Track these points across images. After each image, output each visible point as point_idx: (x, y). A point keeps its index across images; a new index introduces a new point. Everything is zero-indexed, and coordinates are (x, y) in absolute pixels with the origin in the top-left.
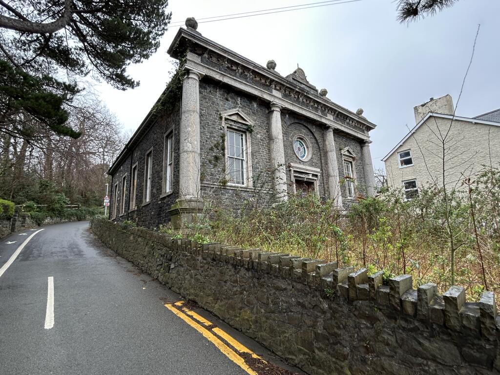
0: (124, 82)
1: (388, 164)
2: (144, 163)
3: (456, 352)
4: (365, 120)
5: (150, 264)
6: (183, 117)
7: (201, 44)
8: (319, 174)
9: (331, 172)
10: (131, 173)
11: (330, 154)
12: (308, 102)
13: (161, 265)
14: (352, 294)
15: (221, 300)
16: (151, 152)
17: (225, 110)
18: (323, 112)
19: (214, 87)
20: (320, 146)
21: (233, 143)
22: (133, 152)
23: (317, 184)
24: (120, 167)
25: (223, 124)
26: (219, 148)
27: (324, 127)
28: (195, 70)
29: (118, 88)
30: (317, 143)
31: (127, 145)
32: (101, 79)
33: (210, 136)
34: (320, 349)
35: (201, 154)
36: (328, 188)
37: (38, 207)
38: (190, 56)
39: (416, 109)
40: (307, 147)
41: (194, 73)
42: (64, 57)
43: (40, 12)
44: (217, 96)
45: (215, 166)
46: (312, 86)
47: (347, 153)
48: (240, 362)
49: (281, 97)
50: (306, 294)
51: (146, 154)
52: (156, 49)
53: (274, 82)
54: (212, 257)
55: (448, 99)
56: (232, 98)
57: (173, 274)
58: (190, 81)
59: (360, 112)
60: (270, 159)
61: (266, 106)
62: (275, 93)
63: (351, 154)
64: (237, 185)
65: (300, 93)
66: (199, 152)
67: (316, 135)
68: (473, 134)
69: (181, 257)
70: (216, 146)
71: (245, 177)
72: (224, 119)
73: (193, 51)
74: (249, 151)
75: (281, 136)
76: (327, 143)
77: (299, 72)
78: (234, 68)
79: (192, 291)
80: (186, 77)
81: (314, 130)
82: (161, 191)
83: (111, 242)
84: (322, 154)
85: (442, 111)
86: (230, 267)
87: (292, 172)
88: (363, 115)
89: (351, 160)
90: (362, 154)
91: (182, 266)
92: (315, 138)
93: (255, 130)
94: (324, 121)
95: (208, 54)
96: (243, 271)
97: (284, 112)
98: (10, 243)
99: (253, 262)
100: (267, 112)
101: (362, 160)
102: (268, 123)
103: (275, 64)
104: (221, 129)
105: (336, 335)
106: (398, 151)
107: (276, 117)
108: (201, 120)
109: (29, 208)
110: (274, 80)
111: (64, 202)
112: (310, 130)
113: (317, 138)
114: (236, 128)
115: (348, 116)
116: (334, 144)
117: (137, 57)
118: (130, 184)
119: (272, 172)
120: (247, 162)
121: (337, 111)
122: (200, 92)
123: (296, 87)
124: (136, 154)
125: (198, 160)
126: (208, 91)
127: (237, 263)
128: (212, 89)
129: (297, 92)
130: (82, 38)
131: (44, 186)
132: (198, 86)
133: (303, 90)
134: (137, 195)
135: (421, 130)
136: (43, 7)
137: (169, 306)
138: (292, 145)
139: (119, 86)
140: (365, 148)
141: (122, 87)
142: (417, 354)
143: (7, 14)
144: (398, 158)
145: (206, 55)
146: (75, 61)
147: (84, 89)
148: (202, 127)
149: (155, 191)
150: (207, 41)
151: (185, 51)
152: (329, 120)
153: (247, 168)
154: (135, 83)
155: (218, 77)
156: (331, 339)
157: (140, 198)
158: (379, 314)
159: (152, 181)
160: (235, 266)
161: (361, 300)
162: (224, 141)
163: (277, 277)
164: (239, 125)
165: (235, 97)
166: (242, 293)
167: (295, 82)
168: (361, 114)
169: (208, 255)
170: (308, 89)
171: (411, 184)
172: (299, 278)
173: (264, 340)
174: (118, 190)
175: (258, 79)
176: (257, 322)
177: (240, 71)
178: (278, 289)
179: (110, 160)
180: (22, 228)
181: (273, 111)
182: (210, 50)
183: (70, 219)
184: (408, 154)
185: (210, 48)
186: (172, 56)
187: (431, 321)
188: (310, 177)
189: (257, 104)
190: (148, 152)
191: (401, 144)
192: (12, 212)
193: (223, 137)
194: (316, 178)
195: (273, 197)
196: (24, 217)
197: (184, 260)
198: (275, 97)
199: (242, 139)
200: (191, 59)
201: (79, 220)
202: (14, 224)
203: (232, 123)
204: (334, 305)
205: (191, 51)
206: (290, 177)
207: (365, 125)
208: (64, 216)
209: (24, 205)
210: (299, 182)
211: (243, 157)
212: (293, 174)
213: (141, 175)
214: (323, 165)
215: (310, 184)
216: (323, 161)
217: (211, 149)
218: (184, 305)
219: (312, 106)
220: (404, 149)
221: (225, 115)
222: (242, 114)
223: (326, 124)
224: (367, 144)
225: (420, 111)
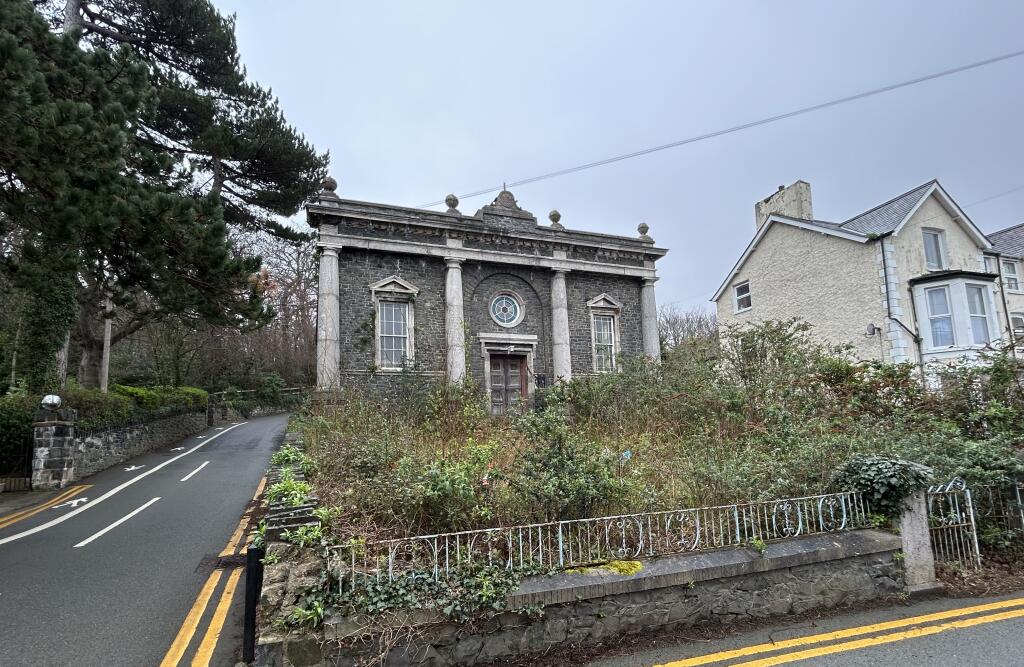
1: (721, 306)
4: (638, 246)
7: (334, 213)
8: (534, 343)
9: (557, 339)
11: (556, 312)
12: (512, 242)
17: (377, 280)
18: (543, 251)
19: (362, 256)
20: (542, 301)
23: (531, 357)
25: (373, 298)
26: (368, 328)
27: (551, 272)
28: (331, 246)
30: (537, 296)
33: (356, 316)
36: (552, 361)
37: (244, 394)
38: (324, 229)
39: (758, 206)
41: (330, 249)
44: (366, 266)
45: (362, 350)
46: (526, 213)
47: (600, 304)
49: (460, 247)
53: (446, 232)
56: (386, 263)
58: (325, 259)
61: (440, 264)
62: (451, 243)
63: (611, 304)
64: (395, 368)
67: (534, 285)
70: (365, 326)
72: (374, 293)
74: (412, 325)
78: (383, 227)
81: (531, 280)
84: (542, 310)
85: (789, 212)
87: (483, 345)
89: (612, 312)
90: (640, 300)
92: (534, 291)
94: (545, 264)
95: (346, 221)
97: (467, 266)
98: (200, 437)
100: (440, 270)
101: (638, 311)
102: (444, 285)
103: (457, 201)
104: (371, 305)
106: (735, 282)
107: (454, 279)
108: (344, 299)
109: (231, 395)
111: (278, 385)
112: (523, 280)
113: (538, 291)
114: (394, 300)
115: (596, 248)
120: (410, 339)
121: (569, 244)
125: (333, 348)
126: (353, 262)
128: (359, 258)
129: (486, 234)
138: (486, 306)
140: (646, 291)
144: (733, 297)
148: (346, 307)
152: (559, 261)
153: (409, 347)
155: (360, 245)
162: (373, 319)
164: (399, 296)
165: (393, 260)
167: (489, 218)
168: (645, 233)
170: (515, 222)
175: (421, 232)
177: (393, 228)
180: (224, 422)
181: (447, 269)
182: (346, 217)
183: (289, 407)
184: (746, 289)
185: (345, 215)
188: (519, 348)
189: (427, 262)
191: (735, 271)
192: (205, 402)
193: (373, 314)
194: (530, 349)
196: (224, 408)
198: (452, 249)
200: (325, 233)
202: (211, 417)
203: (387, 295)
205: (325, 223)
208: (280, 404)
209: (226, 392)
210: (497, 358)
211: (405, 333)
212: (485, 348)
214: (545, 329)
215: (518, 359)
216: (547, 323)
217: (358, 331)
219: (520, 247)
220: (740, 279)
221: (375, 287)
222: (401, 281)
223: (550, 268)
224: (647, 284)
225: (763, 210)
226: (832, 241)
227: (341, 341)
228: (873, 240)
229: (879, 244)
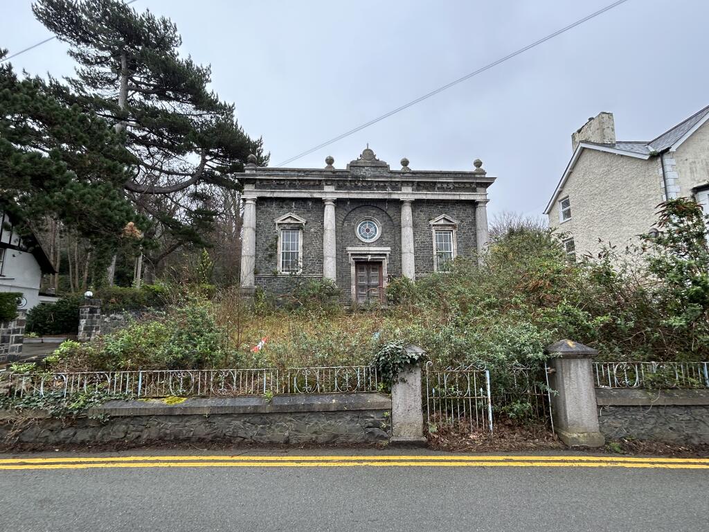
1: (551, 217)
8: (388, 253)
9: (404, 249)
11: (404, 230)
12: (370, 184)
18: (393, 188)
20: (395, 223)
23: (386, 263)
26: (273, 247)
27: (398, 203)
30: (391, 220)
33: (266, 240)
36: (401, 265)
39: (573, 136)
40: (378, 227)
41: (250, 199)
44: (273, 208)
45: (269, 261)
47: (441, 223)
49: (334, 190)
53: (324, 182)
55: (600, 119)
56: (286, 205)
58: (247, 206)
61: (320, 203)
62: (327, 189)
63: (451, 222)
67: (389, 212)
70: (271, 246)
72: (277, 225)
73: (248, 183)
78: (282, 183)
84: (396, 231)
87: (350, 255)
89: (450, 228)
92: (388, 216)
93: (309, 226)
97: (339, 203)
100: (320, 207)
101: (474, 225)
102: (323, 217)
104: (275, 232)
106: (560, 198)
107: (330, 211)
110: (321, 180)
112: (381, 210)
113: (391, 216)
114: (289, 228)
120: (300, 254)
121: (412, 181)
125: (250, 261)
126: (264, 206)
128: (269, 203)
129: (351, 180)
140: (478, 210)
144: (560, 209)
145: (258, 182)
152: (407, 194)
155: (268, 195)
162: (277, 241)
164: (292, 225)
165: (290, 203)
167: (355, 169)
175: (306, 183)
177: (288, 183)
181: (325, 206)
185: (258, 178)
188: (376, 257)
189: (312, 202)
191: (558, 190)
193: (277, 238)
194: (384, 257)
198: (328, 192)
199: (297, 235)
200: (247, 190)
203: (286, 226)
206: (348, 261)
207: (471, 182)
210: (361, 264)
211: (297, 250)
212: (350, 257)
215: (376, 264)
217: (267, 250)
219: (376, 187)
220: (563, 196)
221: (278, 221)
222: (294, 216)
223: (399, 199)
224: (480, 205)
225: (577, 139)
227: (256, 256)
228: (655, 156)
229: (659, 160)
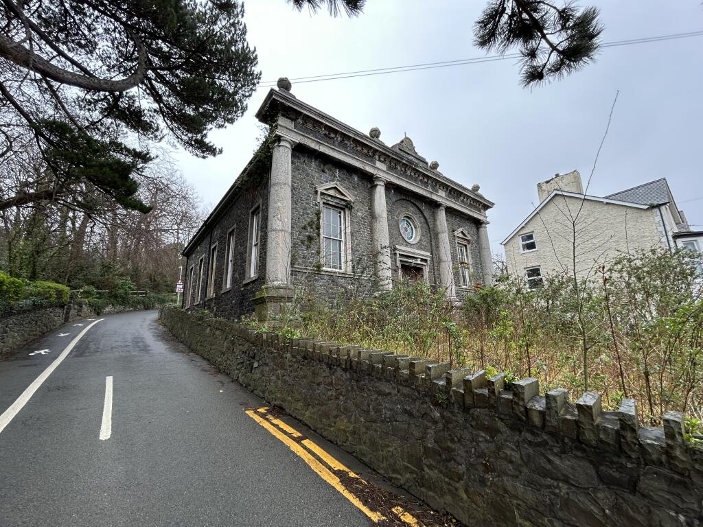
0: (205, 149)
1: (508, 247)
2: (225, 243)
3: (592, 471)
4: (482, 197)
5: (228, 362)
6: (272, 191)
7: (295, 107)
8: (429, 259)
9: (444, 257)
10: (209, 255)
11: (441, 236)
12: (417, 176)
13: (243, 363)
14: (468, 400)
15: (313, 407)
16: (233, 230)
17: (321, 183)
18: (433, 187)
19: (308, 157)
20: (430, 227)
21: (330, 221)
22: (213, 229)
23: (426, 270)
24: (197, 247)
25: (319, 199)
26: (314, 227)
27: (435, 205)
28: (287, 137)
29: (197, 155)
30: (427, 222)
31: (206, 222)
32: (178, 145)
33: (303, 213)
34: (430, 467)
35: (292, 234)
36: (439, 275)
37: (98, 293)
38: (282, 121)
39: (539, 185)
40: (415, 228)
41: (286, 141)
42: (135, 119)
43: (110, 68)
44: (313, 167)
45: (308, 247)
46: (422, 158)
47: (461, 235)
48: (335, 482)
49: (385, 169)
50: (414, 400)
51: (228, 232)
52: (242, 113)
53: (378, 153)
54: (303, 354)
55: (576, 176)
56: (329, 170)
57: (257, 375)
58: (281, 149)
59: (476, 188)
60: (372, 240)
61: (369, 180)
62: (379, 164)
63: (465, 236)
64: (334, 270)
65: (407, 165)
66: (290, 230)
67: (425, 213)
68: (604, 215)
69: (266, 353)
70: (310, 224)
71: (343, 260)
72: (319, 194)
73: (286, 116)
74: (349, 231)
75: (385, 215)
76: (438, 223)
77: (407, 142)
79: (279, 395)
80: (276, 144)
81: (423, 208)
82: (244, 276)
83: (183, 336)
84: (432, 235)
85: (569, 189)
86: (325, 367)
87: (398, 256)
88: (480, 192)
89: (465, 243)
90: (478, 237)
91: (266, 364)
92: (425, 217)
93: (356, 207)
94: (434, 197)
95: (303, 119)
96: (339, 372)
97: (389, 186)
98: (62, 335)
99: (351, 361)
100: (369, 186)
101: (478, 243)
102: (370, 199)
103: (380, 132)
104: (316, 205)
105: (449, 450)
106: (520, 234)
107: (380, 192)
108: (293, 194)
110: (377, 151)
111: (130, 288)
112: (418, 208)
113: (427, 218)
114: (333, 204)
115: (462, 193)
116: (446, 224)
117: (220, 121)
118: (208, 267)
119: (374, 255)
120: (346, 243)
121: (449, 186)
122: (293, 162)
123: (403, 159)
124: (217, 232)
125: (289, 240)
126: (302, 161)
127: (332, 362)
128: (306, 159)
129: (404, 164)
130: (158, 98)
131: (107, 268)
132: (290, 155)
133: (411, 162)
134: (215, 280)
135: (546, 210)
136: (113, 62)
137: (250, 413)
138: (398, 224)
139: (198, 153)
140: (482, 230)
141: (202, 154)
142: (545, 474)
143: (70, 69)
144: (519, 242)
145: (300, 121)
146: (148, 124)
147: (157, 157)
148: (294, 202)
149: (237, 275)
150: (301, 105)
151: (276, 115)
152: (440, 196)
153: (346, 250)
154: (218, 150)
155: (313, 145)
156: (444, 456)
157: (219, 284)
158: (500, 425)
159: (234, 265)
160: (330, 366)
161: (479, 407)
162: (319, 219)
163: (379, 379)
164: (337, 201)
165: (333, 169)
166: (337, 398)
167: (402, 153)
168: (477, 190)
169: (298, 351)
170: (416, 161)
171: (535, 272)
172: (406, 381)
173: (364, 455)
174: (194, 275)
175: (359, 148)
176: (355, 433)
177: (339, 139)
178: (380, 393)
179: (186, 238)
180: (78, 318)
181: (377, 185)
182: (305, 114)
183: (136, 307)
184: (530, 237)
185: (305, 112)
186: (261, 120)
187: (561, 433)
188: (419, 262)
189: (358, 177)
190: (230, 230)
191: (523, 225)
192: (66, 298)
193: (318, 214)
194: (425, 264)
195: (376, 284)
196: (80, 305)
197: (269, 357)
198: (379, 169)
199: (340, 217)
200: (283, 125)
201: (146, 309)
202: (68, 313)
203: (329, 199)
204: (447, 414)
205: (283, 115)
206: (396, 262)
207: (481, 203)
208: (129, 303)
209: (82, 291)
210: (406, 268)
211: (341, 238)
212: (398, 258)
213: (222, 257)
214: (434, 248)
215: (418, 270)
216: (433, 244)
217: (304, 228)
218: (269, 412)
219: (421, 181)
220: (526, 231)
221: (320, 189)
222: (340, 188)
223: (437, 202)
224: (483, 225)
225: (544, 188)
226: (610, 207)
228: (652, 207)
229: (656, 210)
